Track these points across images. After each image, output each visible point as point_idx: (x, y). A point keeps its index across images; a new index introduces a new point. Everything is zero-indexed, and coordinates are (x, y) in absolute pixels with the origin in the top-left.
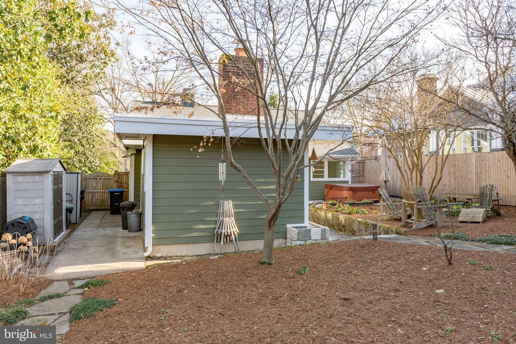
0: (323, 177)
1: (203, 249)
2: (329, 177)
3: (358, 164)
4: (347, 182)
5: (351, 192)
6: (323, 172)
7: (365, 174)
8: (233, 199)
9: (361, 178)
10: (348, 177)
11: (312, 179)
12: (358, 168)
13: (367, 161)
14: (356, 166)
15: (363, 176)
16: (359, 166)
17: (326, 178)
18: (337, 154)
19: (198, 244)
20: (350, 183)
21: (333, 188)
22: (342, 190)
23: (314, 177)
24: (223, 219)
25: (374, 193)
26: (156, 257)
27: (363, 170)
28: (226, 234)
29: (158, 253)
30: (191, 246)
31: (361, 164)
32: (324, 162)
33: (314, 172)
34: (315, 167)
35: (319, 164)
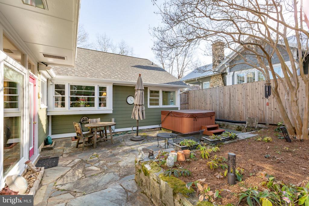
0: (158, 104)
3: (184, 94)
4: (177, 108)
5: (192, 119)
6: (158, 100)
7: (189, 102)
9: (186, 105)
10: (178, 104)
11: (149, 106)
12: (184, 98)
13: (191, 92)
14: (183, 96)
15: (188, 103)
16: (185, 95)
17: (161, 105)
20: (179, 109)
21: (171, 114)
23: (151, 104)
27: (188, 99)
31: (186, 94)
32: (159, 91)
33: (151, 100)
34: (151, 96)
35: (154, 93)
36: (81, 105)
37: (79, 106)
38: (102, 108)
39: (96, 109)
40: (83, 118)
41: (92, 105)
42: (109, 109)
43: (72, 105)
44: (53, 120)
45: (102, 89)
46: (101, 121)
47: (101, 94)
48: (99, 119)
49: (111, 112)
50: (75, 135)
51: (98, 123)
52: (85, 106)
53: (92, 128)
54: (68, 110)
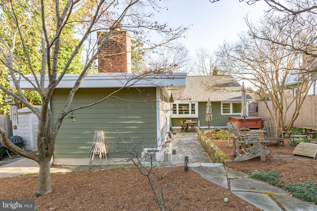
0: (229, 112)
1: (85, 162)
2: (233, 113)
3: (253, 104)
6: (229, 110)
8: (104, 130)
11: (222, 114)
12: (253, 107)
13: (259, 102)
14: (252, 106)
15: (257, 112)
16: (254, 105)
17: (231, 113)
18: (237, 99)
19: (83, 159)
21: (231, 119)
22: (235, 121)
23: (224, 112)
24: (95, 143)
25: (257, 123)
26: (57, 165)
28: (96, 154)
29: (58, 163)
30: (78, 160)
32: (230, 104)
33: (223, 110)
34: (223, 107)
35: (226, 105)
36: (183, 113)
37: (183, 114)
38: (193, 115)
39: (190, 115)
40: (184, 119)
41: (188, 113)
42: (196, 115)
43: (180, 113)
44: (172, 120)
45: (193, 105)
46: (192, 121)
47: (192, 108)
48: (191, 120)
49: (198, 117)
50: (181, 128)
51: (190, 121)
52: (185, 114)
53: (187, 124)
54: (177, 116)
